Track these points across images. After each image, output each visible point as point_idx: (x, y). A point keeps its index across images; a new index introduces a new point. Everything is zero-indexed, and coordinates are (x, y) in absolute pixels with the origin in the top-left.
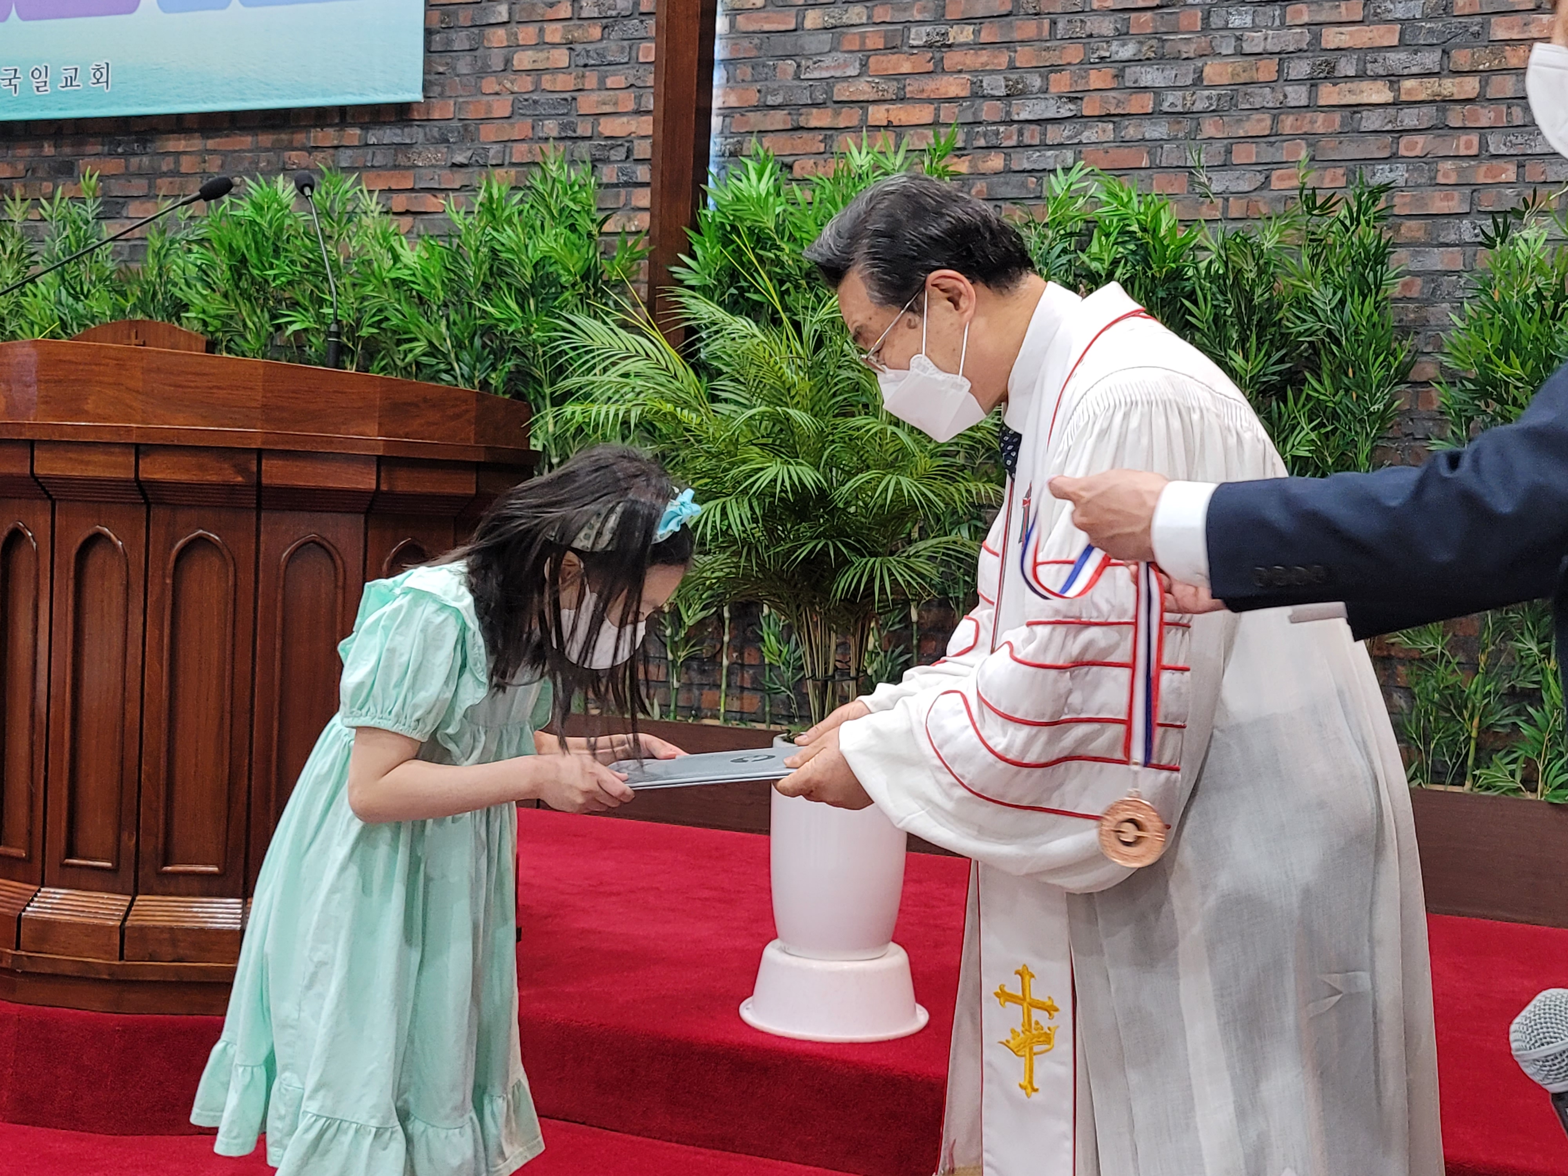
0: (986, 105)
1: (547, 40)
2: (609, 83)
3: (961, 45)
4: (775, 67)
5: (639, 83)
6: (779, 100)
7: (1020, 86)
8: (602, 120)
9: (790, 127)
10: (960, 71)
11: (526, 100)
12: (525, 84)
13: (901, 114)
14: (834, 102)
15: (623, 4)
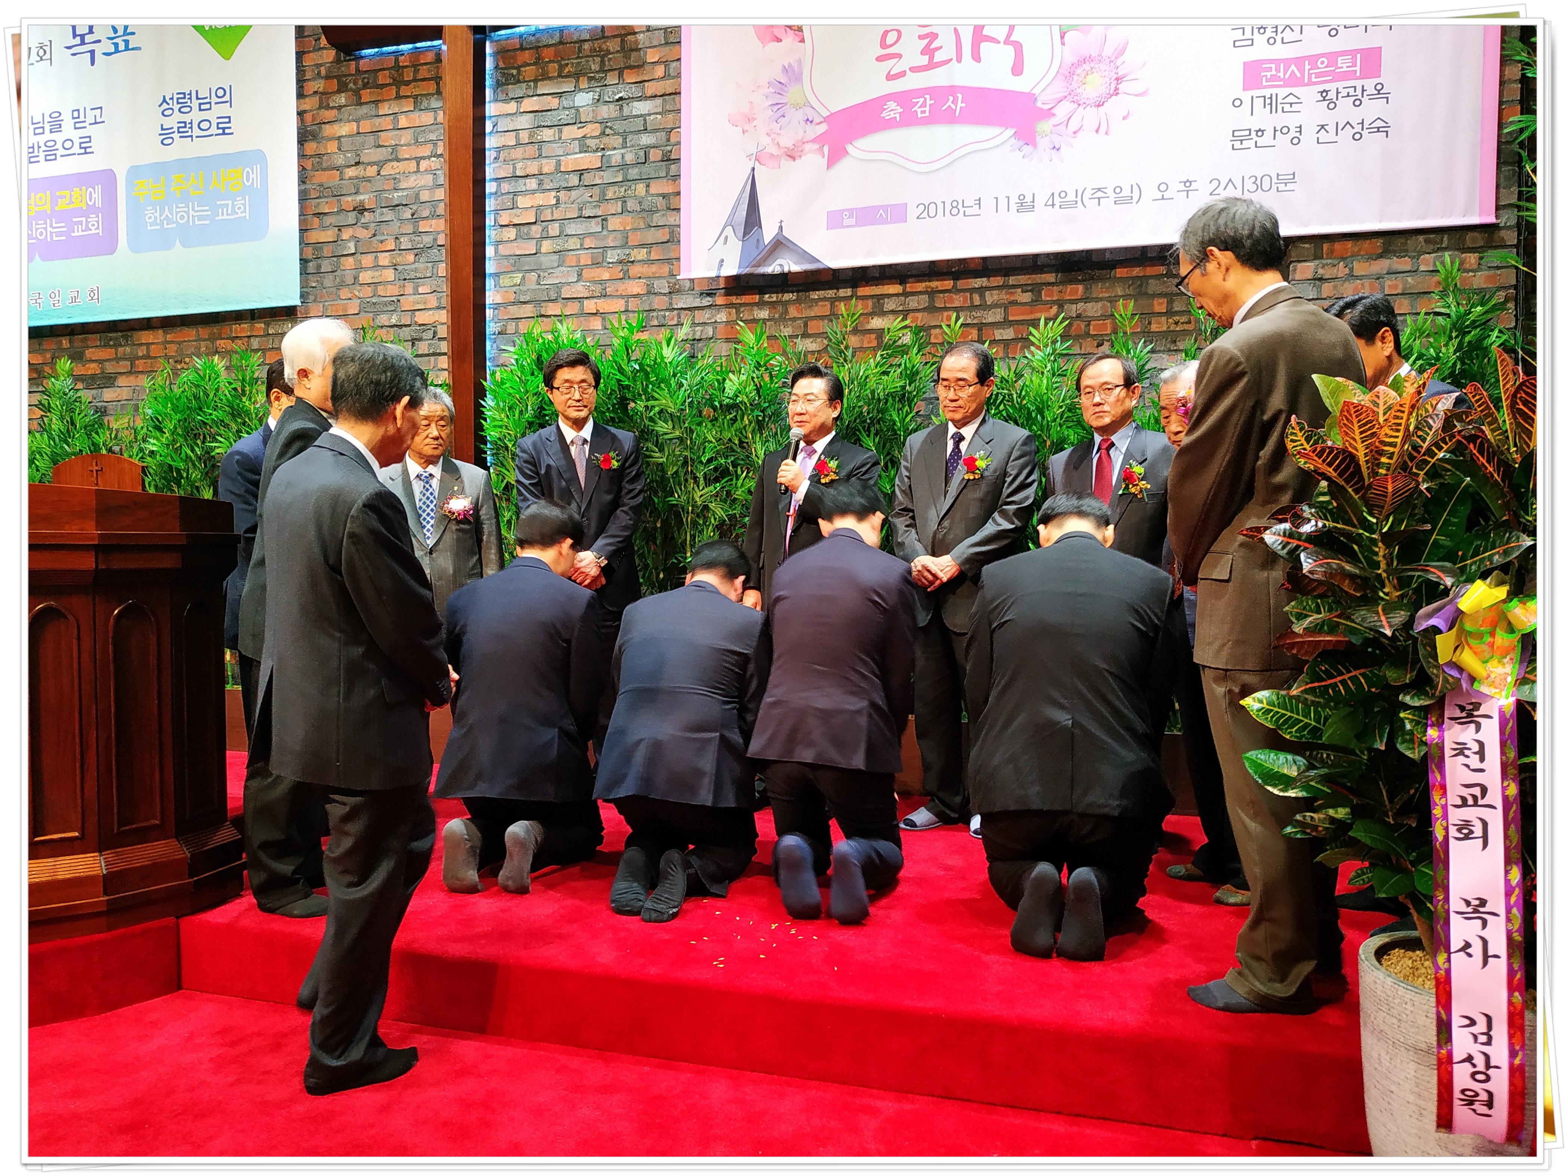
0: (657, 299)
1: (380, 264)
2: (421, 290)
3: (639, 261)
4: (524, 277)
5: (439, 289)
6: (528, 298)
7: (677, 287)
8: (417, 313)
9: (535, 315)
11: (368, 303)
12: (368, 292)
13: (604, 305)
14: (563, 299)
15: (427, 240)
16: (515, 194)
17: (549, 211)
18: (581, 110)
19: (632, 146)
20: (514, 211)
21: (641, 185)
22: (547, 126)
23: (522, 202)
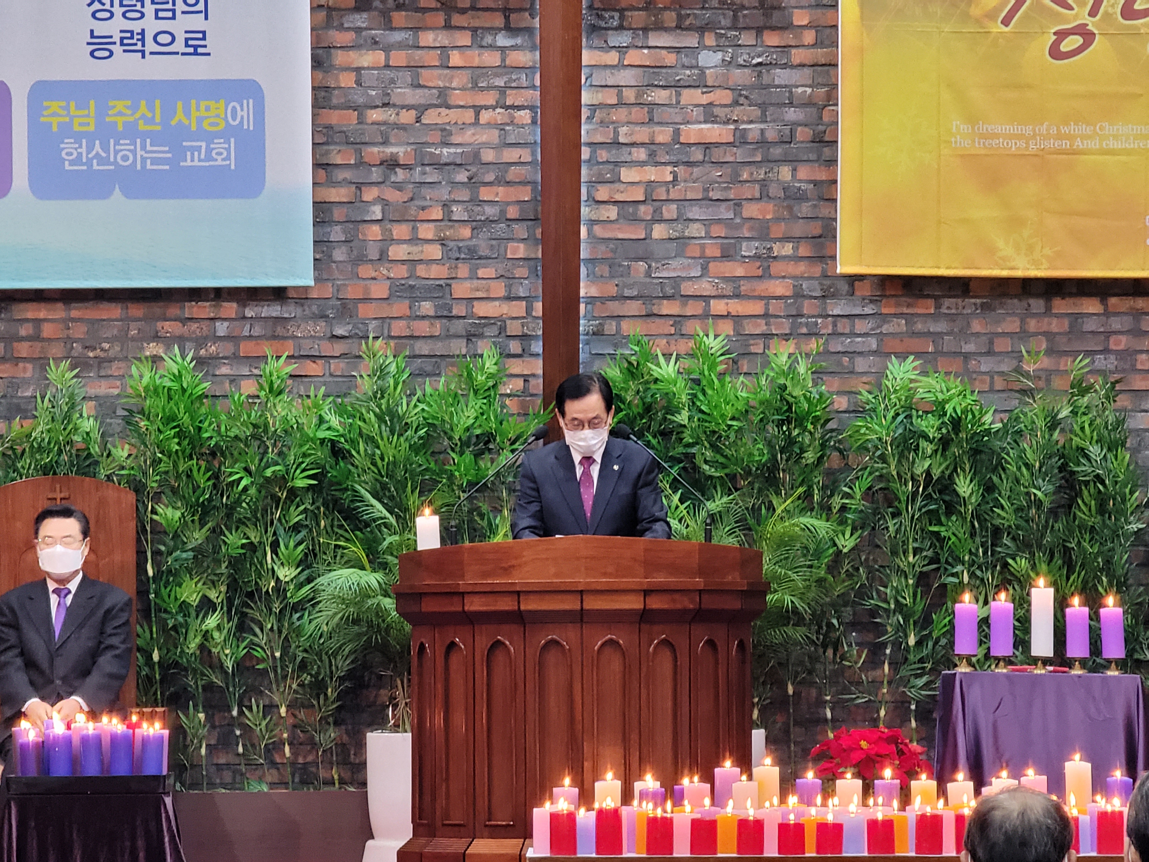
0: (806, 303)
1: (420, 237)
3: (785, 257)
4: (629, 267)
5: (511, 275)
6: (634, 292)
7: (833, 290)
8: (475, 303)
9: (644, 314)
10: (784, 277)
11: (403, 285)
12: (402, 271)
13: (736, 307)
14: (682, 296)
15: (490, 211)
16: (616, 164)
17: (664, 189)
18: (707, 71)
19: (774, 121)
20: (617, 185)
21: (786, 169)
22: (661, 86)
23: (627, 175)
